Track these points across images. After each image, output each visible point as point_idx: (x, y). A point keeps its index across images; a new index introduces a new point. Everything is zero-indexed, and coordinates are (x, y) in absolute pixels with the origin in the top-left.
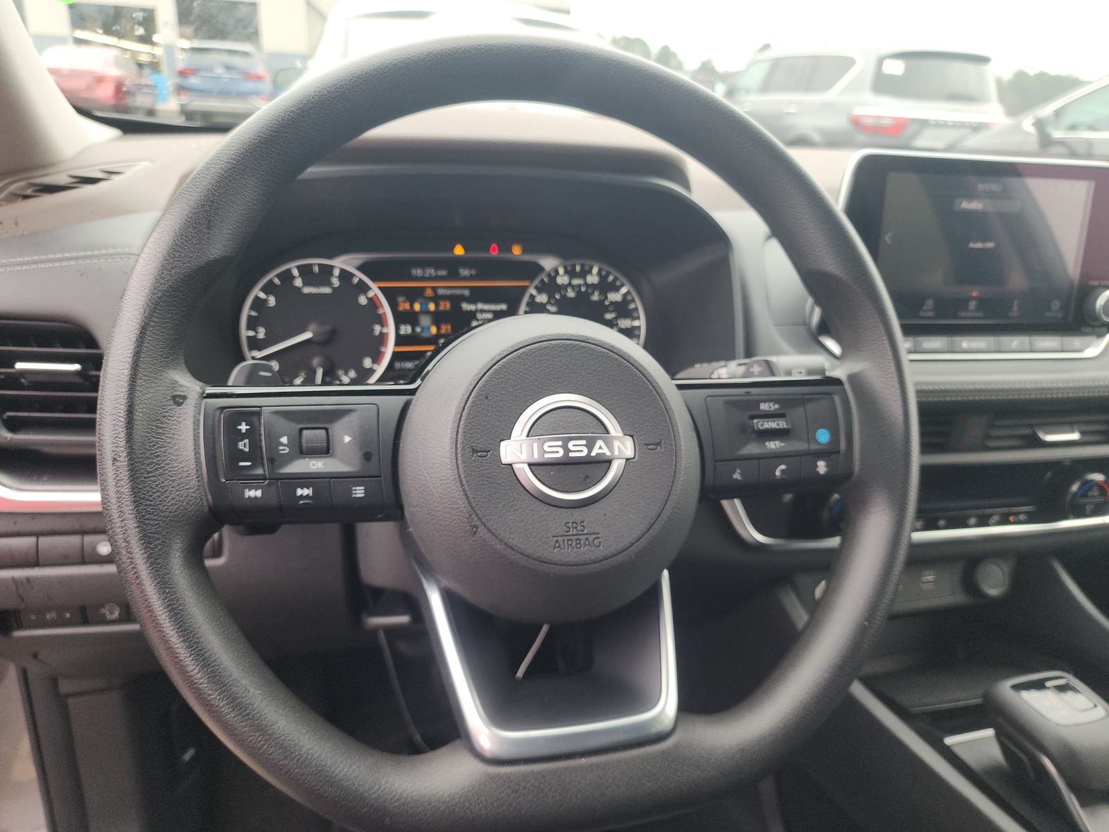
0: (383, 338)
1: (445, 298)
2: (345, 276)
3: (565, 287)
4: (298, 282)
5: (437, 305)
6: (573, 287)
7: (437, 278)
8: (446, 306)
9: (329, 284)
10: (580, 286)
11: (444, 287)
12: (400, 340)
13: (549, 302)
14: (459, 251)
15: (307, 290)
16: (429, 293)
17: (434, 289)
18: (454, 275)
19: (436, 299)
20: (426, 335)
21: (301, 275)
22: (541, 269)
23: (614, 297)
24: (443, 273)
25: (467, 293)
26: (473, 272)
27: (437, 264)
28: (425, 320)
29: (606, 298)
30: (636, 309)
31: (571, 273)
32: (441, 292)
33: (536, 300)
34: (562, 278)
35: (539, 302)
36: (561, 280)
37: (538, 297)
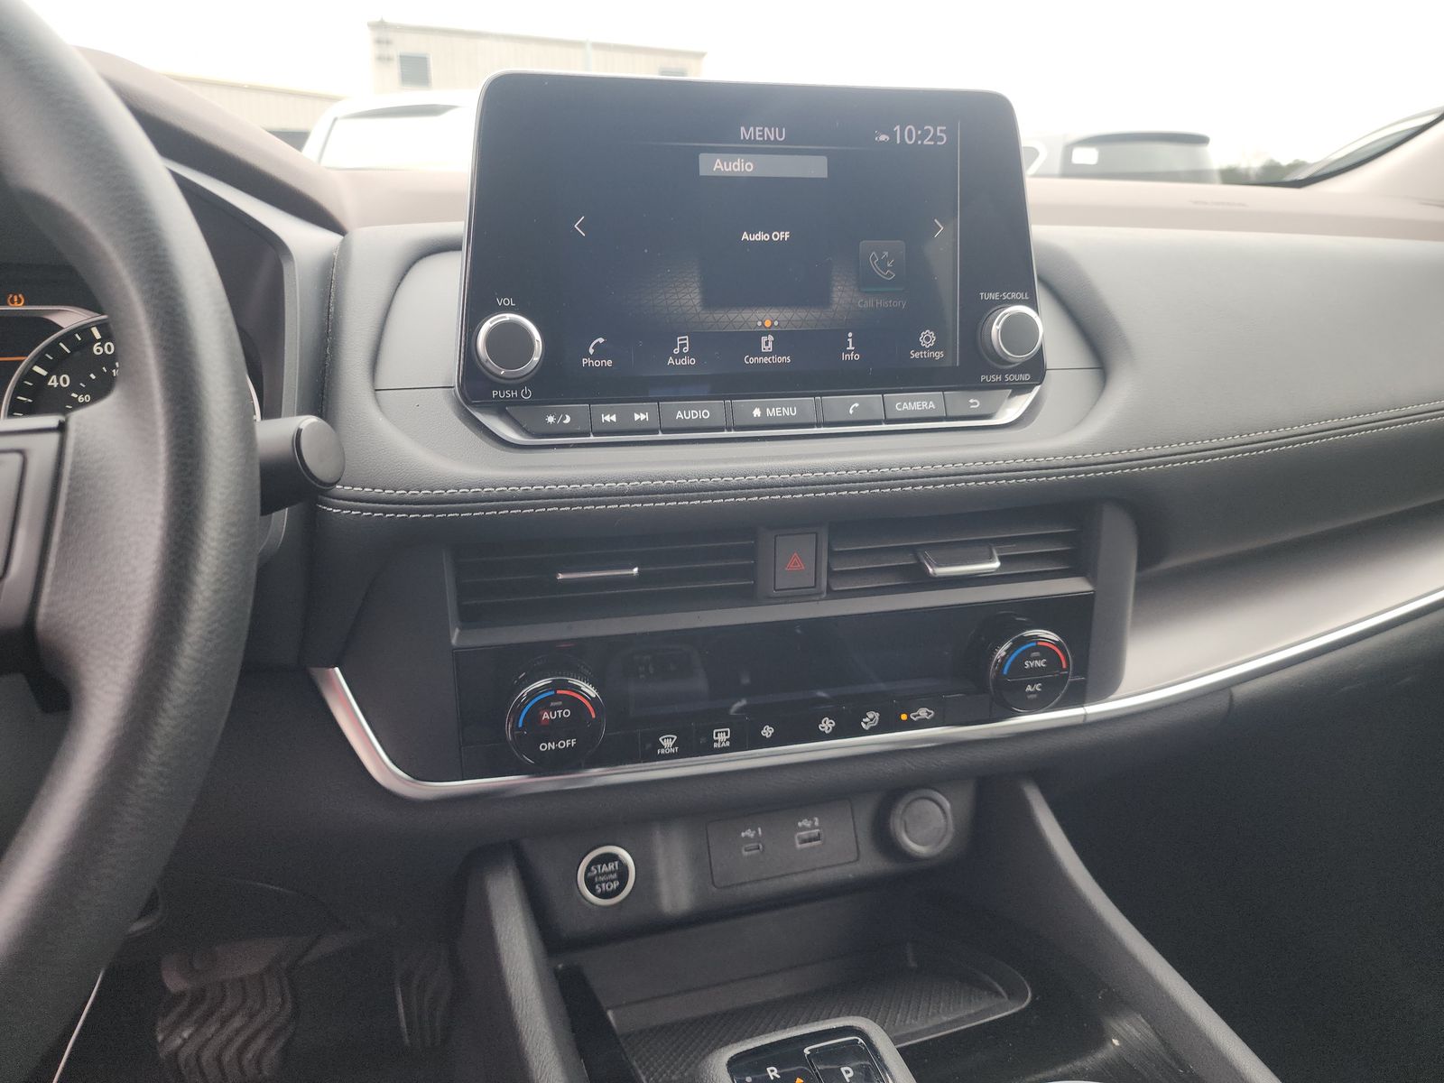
3: (106, 359)
13: (74, 388)
33: (50, 383)
34: (102, 346)
35: (55, 384)
36: (101, 348)
37: (54, 377)
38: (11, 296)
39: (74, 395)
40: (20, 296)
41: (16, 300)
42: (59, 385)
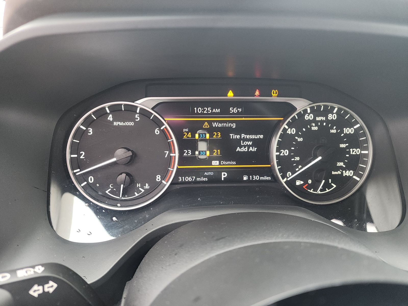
0: (170, 159)
1: (217, 129)
2: (144, 113)
3: (310, 122)
4: (110, 118)
5: (211, 136)
6: (316, 122)
7: (213, 115)
8: (218, 136)
9: (133, 119)
10: (322, 122)
11: (216, 121)
12: (182, 160)
13: (297, 134)
14: (230, 94)
15: (115, 124)
16: (206, 125)
17: (210, 123)
18: (225, 112)
19: (211, 130)
20: (201, 157)
21: (111, 112)
22: (294, 109)
23: (349, 131)
24: (218, 111)
25: (234, 126)
26: (240, 110)
27: (213, 104)
28: (202, 146)
29: (342, 132)
30: (366, 141)
31: (316, 112)
32: (215, 125)
33: (287, 132)
34: (309, 116)
35: (290, 133)
36: (308, 117)
37: (289, 129)
38: (273, 90)
39: (296, 138)
40: (277, 90)
41: (275, 92)
42: (291, 133)
